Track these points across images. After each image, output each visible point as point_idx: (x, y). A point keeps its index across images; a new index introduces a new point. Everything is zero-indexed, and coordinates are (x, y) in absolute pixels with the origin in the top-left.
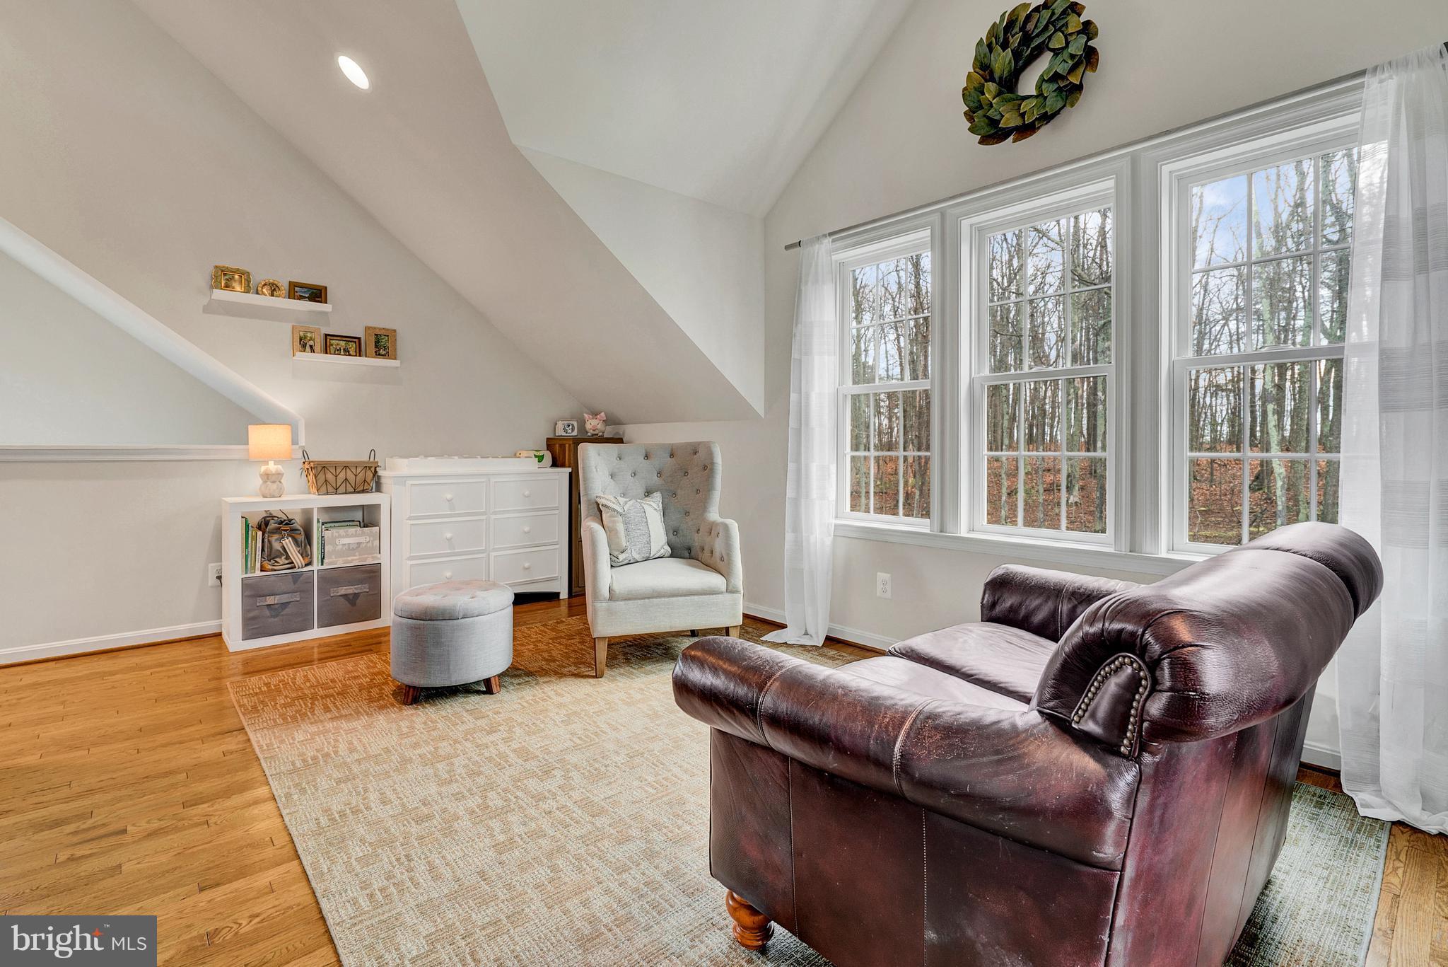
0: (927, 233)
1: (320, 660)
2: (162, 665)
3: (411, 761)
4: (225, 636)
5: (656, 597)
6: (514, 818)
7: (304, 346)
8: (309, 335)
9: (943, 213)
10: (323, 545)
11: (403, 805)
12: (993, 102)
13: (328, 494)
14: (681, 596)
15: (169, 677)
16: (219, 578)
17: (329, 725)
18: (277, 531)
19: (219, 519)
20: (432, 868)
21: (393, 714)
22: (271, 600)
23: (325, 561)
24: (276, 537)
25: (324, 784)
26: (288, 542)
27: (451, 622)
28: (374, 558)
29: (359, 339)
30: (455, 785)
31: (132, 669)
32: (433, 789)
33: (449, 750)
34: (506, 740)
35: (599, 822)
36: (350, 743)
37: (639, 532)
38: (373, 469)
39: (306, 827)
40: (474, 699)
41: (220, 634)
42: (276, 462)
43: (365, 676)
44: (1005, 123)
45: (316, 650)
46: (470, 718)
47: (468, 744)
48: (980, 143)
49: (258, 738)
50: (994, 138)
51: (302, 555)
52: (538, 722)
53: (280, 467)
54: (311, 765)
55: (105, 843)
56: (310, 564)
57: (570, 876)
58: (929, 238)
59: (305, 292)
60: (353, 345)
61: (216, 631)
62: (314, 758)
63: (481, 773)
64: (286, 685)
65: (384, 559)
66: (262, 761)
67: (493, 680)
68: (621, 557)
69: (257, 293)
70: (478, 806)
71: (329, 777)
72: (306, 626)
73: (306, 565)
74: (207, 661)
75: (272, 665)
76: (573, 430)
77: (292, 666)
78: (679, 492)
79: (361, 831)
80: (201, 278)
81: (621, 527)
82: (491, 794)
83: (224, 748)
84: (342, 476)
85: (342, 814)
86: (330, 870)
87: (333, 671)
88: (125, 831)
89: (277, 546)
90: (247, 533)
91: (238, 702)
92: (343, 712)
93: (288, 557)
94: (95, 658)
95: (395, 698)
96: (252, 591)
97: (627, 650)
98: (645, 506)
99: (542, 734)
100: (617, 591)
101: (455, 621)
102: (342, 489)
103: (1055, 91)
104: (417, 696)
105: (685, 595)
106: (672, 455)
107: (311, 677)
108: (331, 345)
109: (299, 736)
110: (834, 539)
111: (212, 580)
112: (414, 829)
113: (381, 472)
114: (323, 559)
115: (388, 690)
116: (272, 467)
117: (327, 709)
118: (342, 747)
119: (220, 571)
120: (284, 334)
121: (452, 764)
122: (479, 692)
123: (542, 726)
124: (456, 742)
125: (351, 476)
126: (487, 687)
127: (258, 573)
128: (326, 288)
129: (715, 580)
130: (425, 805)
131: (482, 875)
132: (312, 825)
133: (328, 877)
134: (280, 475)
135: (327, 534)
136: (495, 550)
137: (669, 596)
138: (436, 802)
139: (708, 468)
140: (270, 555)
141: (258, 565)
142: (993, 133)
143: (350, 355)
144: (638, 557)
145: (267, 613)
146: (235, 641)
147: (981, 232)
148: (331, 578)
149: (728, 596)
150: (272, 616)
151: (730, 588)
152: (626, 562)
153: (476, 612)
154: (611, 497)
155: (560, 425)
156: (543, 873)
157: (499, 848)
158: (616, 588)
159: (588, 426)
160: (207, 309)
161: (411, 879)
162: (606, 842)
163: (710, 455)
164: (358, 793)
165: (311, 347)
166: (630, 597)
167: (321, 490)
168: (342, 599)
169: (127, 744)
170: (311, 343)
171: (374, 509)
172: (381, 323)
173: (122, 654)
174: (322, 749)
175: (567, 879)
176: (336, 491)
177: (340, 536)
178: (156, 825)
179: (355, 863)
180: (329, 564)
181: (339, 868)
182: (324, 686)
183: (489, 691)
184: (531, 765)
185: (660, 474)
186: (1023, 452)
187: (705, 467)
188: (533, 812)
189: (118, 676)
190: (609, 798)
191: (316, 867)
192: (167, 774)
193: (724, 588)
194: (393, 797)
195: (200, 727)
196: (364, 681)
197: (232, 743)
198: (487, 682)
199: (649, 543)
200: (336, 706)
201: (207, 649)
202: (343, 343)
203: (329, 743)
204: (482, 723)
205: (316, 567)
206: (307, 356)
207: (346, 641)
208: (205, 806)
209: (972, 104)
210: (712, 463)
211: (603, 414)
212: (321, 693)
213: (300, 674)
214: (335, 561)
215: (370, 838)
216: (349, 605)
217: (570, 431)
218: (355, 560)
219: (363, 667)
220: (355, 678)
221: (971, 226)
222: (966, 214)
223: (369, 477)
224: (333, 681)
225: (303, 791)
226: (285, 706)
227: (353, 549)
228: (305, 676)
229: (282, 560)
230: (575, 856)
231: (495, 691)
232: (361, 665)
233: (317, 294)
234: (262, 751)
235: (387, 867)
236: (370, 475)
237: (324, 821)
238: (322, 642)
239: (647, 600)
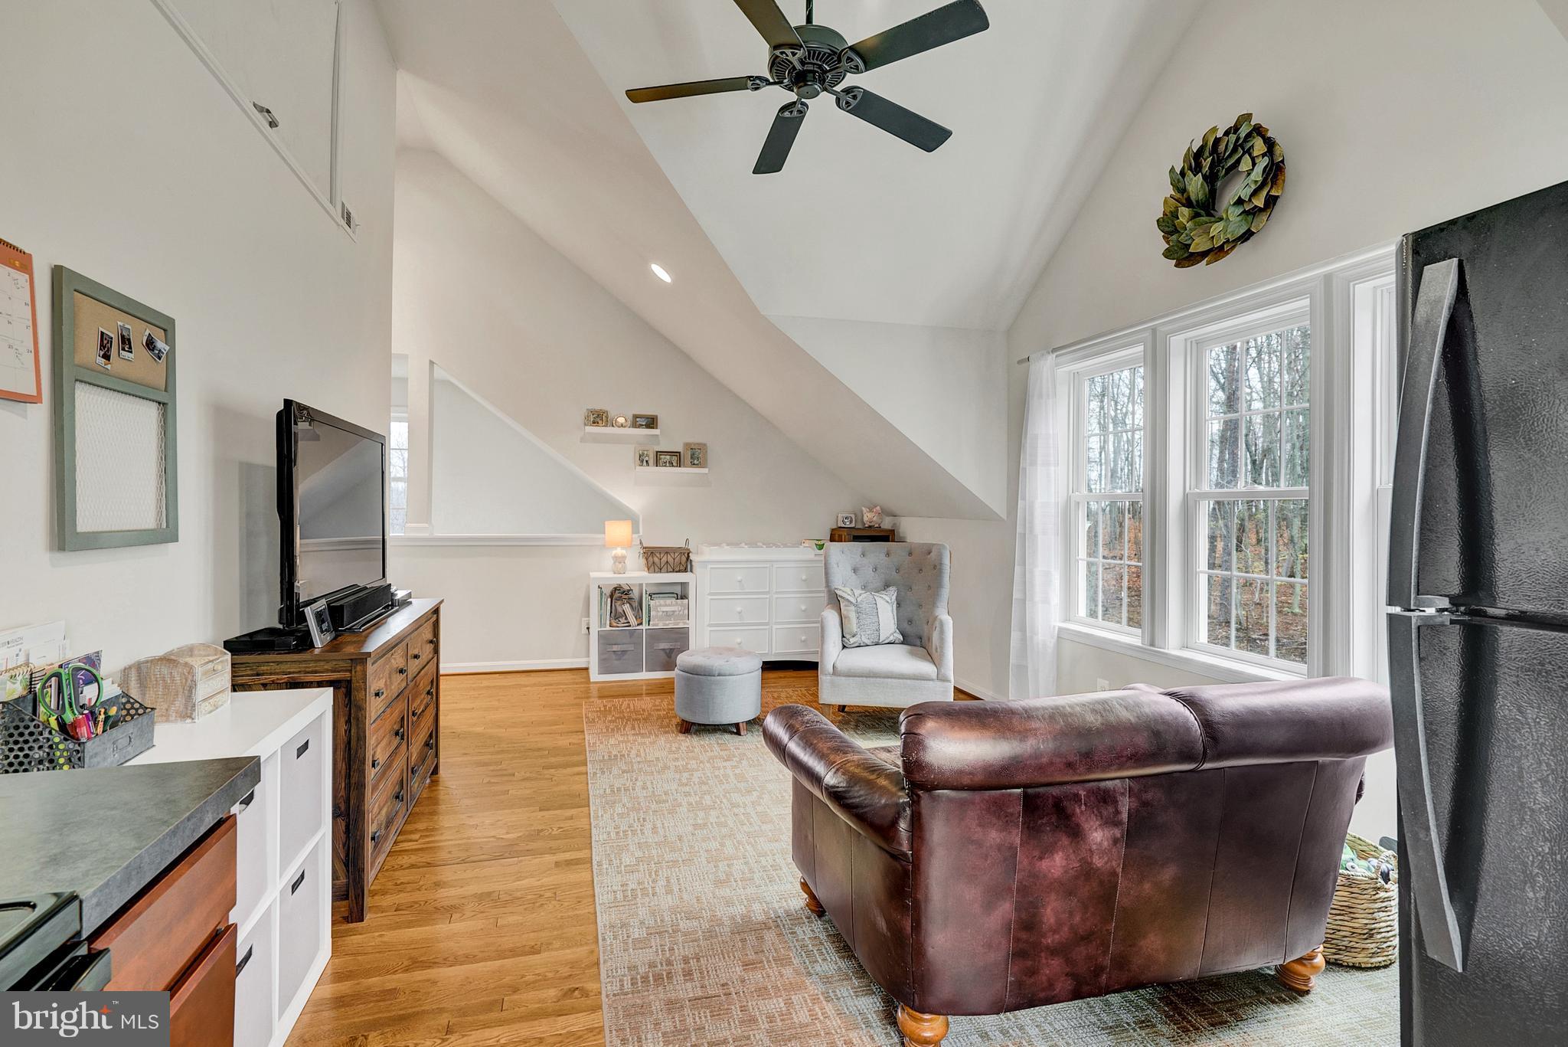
0: (1141, 348)
1: (646, 694)
2: (551, 685)
3: (669, 768)
4: (590, 670)
5: (873, 677)
6: (713, 813)
7: (642, 461)
8: (645, 453)
9: (1154, 330)
10: (649, 611)
11: (653, 792)
12: (1187, 225)
13: (655, 572)
14: (895, 678)
15: (554, 693)
16: (588, 628)
17: (631, 738)
18: (620, 598)
19: (588, 586)
20: (654, 828)
21: (671, 737)
22: (615, 648)
23: (651, 623)
24: (619, 603)
25: (615, 771)
26: (627, 607)
27: (709, 678)
28: (685, 623)
29: (679, 453)
30: (688, 787)
31: (534, 685)
32: (674, 786)
33: (695, 766)
34: (733, 767)
35: (764, 827)
36: (639, 751)
37: (869, 621)
38: (686, 555)
39: (598, 792)
40: (727, 736)
41: (587, 669)
42: (623, 548)
43: (664, 710)
44: (1195, 249)
45: (644, 688)
46: (718, 749)
47: (708, 765)
48: (1176, 266)
49: (588, 738)
50: (1189, 260)
51: (636, 617)
52: (761, 760)
53: (624, 552)
54: (613, 759)
55: (505, 778)
56: (641, 624)
57: (729, 849)
58: (1143, 353)
59: (643, 421)
60: (676, 458)
61: (584, 666)
62: (616, 756)
63: (708, 784)
64: (615, 708)
65: (691, 624)
66: (588, 752)
67: (741, 725)
68: (852, 640)
69: (613, 426)
70: (696, 802)
71: (620, 768)
72: (639, 669)
73: (638, 625)
74: (578, 686)
75: (612, 694)
76: (851, 522)
77: (623, 696)
78: (914, 587)
79: (625, 800)
80: (579, 417)
81: (853, 616)
82: (707, 797)
83: (571, 740)
84: (664, 559)
85: (619, 790)
86: (602, 816)
87: (646, 703)
88: (514, 775)
89: (620, 610)
90: (601, 599)
91: (586, 715)
92: (642, 731)
93: (626, 619)
94: (518, 675)
95: (676, 728)
96: (605, 639)
97: (861, 719)
98: (879, 600)
99: (760, 768)
100: (839, 669)
101: (713, 677)
102: (664, 569)
103: (1240, 215)
104: (687, 728)
105: (899, 678)
106: (910, 554)
107: (632, 706)
108: (660, 459)
109: (612, 741)
110: (1058, 641)
111: (585, 631)
112: (654, 806)
113: (692, 557)
114: (649, 621)
115: (674, 721)
116: (619, 551)
117: (633, 728)
118: (634, 752)
119: (588, 624)
120: (629, 453)
121: (692, 775)
122: (732, 733)
123: (762, 762)
124: (701, 762)
125: (670, 560)
126: (735, 729)
127: (608, 628)
128: (657, 417)
129: (927, 668)
130: (665, 794)
131: (680, 838)
132: (602, 792)
133: (600, 818)
134: (624, 557)
135: (652, 603)
136: (776, 623)
137: (884, 677)
138: (673, 794)
139: (937, 568)
140: (616, 616)
141: (608, 622)
142: (1183, 256)
143: (673, 466)
144: (868, 642)
145: (614, 657)
146: (595, 676)
147: (1199, 346)
148: (655, 635)
149: (939, 683)
150: (617, 660)
151: (940, 676)
152: (857, 645)
153: (728, 673)
154: (848, 590)
155: (840, 519)
156: (714, 845)
157: (696, 826)
158: (838, 665)
159: (866, 519)
160: (583, 440)
161: (641, 830)
162: (761, 839)
163: (940, 556)
164: (631, 780)
165: (647, 461)
166: (850, 674)
167: (651, 569)
168: (662, 653)
169: (524, 729)
170: (647, 458)
171: (684, 585)
172: (695, 439)
173: (532, 674)
174: (622, 752)
175: (726, 852)
176: (660, 570)
177: (660, 605)
178: (528, 775)
179: (616, 815)
180: (653, 625)
181: (607, 816)
182: (636, 712)
183: (738, 733)
184: (742, 786)
185: (898, 570)
186: (1235, 573)
187: (935, 567)
188: (726, 812)
189: (528, 688)
190: (780, 815)
191: (596, 811)
192: (539, 749)
193: (934, 676)
194: (650, 786)
195: (562, 726)
196: (662, 713)
197: (575, 739)
198: (737, 725)
199: (878, 630)
200: (639, 727)
201: (578, 677)
202: (668, 457)
203: (627, 748)
204: (723, 753)
205: (644, 627)
206: (645, 468)
207: (661, 684)
208: (553, 770)
209: (1167, 229)
210: (941, 564)
211: (878, 508)
212: (634, 717)
213: (626, 702)
214: (658, 624)
215: (629, 805)
216: (666, 657)
217: (848, 523)
218: (671, 624)
219: (665, 703)
220: (658, 710)
221: (1186, 340)
222: (1174, 332)
223: (682, 561)
224: (644, 710)
225: (603, 773)
226: (610, 721)
227: (669, 616)
228: (629, 704)
229: (623, 620)
230: (738, 842)
231: (742, 734)
232: (663, 703)
233: (651, 422)
234: (589, 746)
235: (632, 822)
236: (684, 559)
237: (608, 791)
238: (647, 682)
239: (865, 679)
